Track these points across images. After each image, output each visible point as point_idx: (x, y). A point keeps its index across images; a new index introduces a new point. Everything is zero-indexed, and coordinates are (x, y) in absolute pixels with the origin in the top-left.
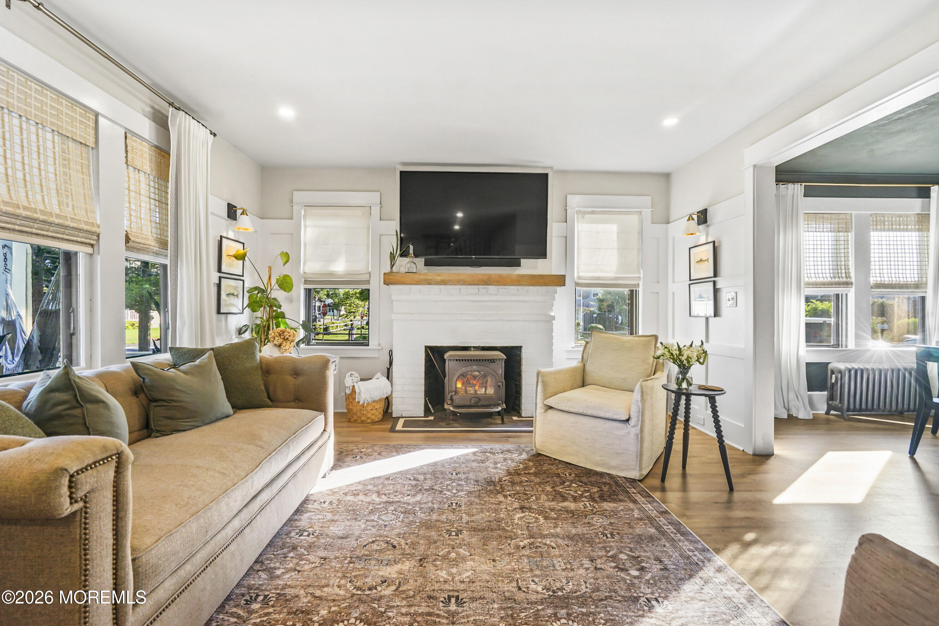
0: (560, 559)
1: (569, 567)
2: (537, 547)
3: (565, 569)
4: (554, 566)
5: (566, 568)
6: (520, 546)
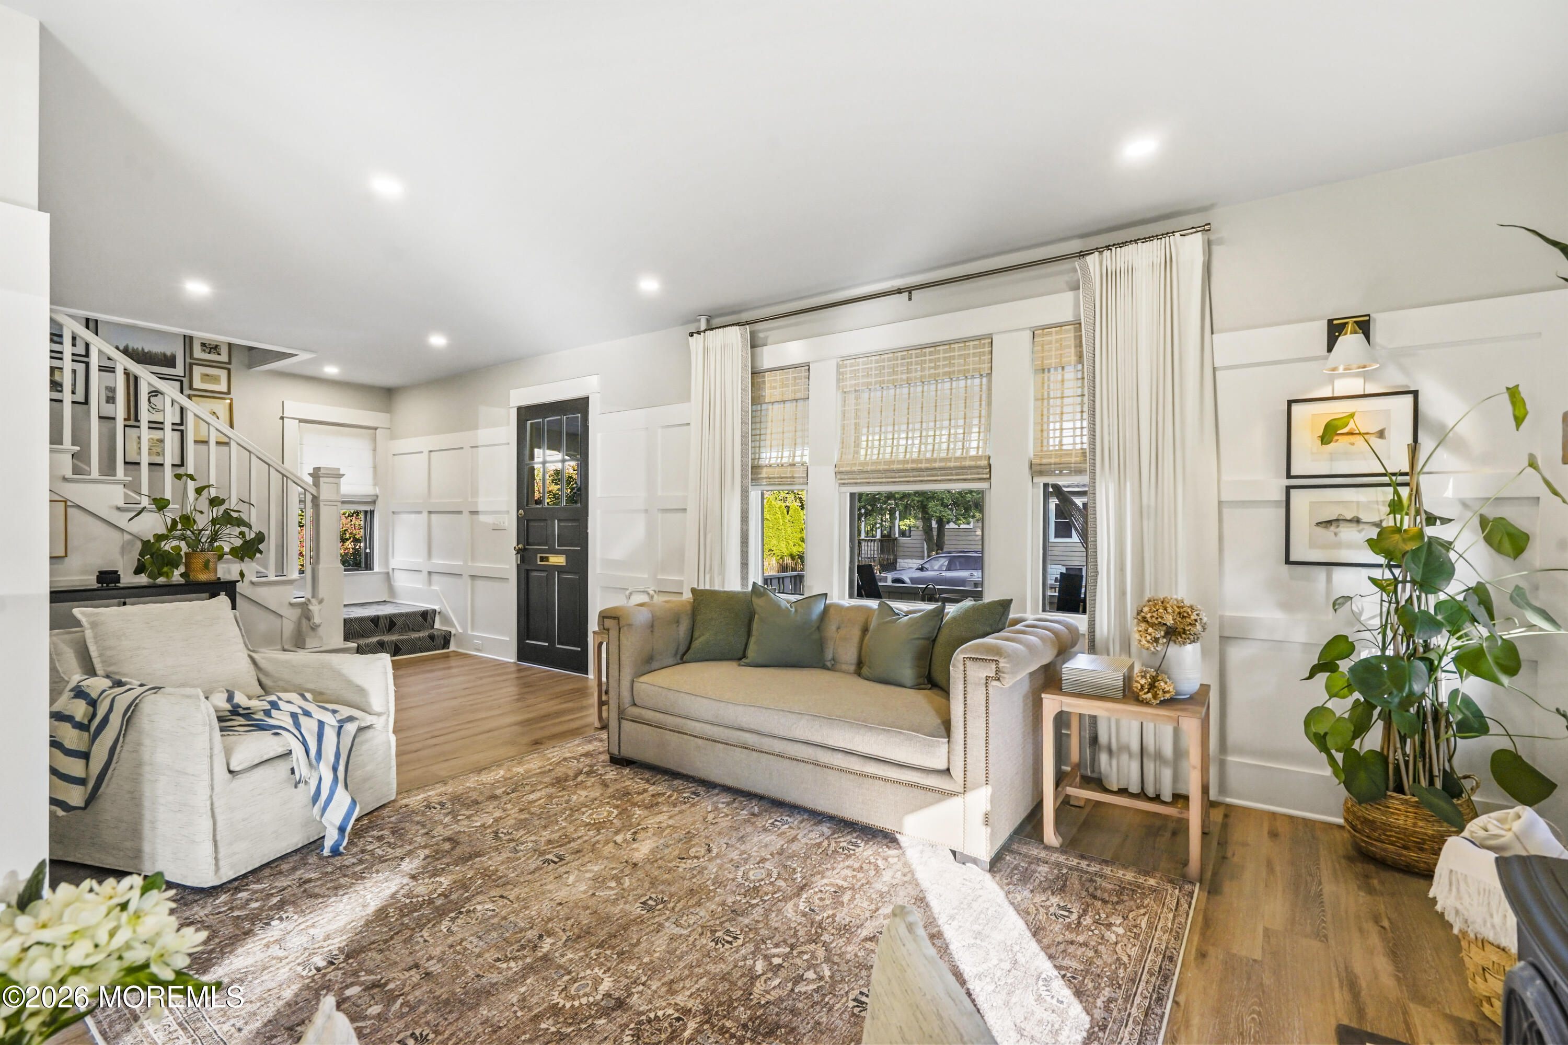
0: (477, 950)
1: (458, 948)
2: (523, 947)
3: (461, 942)
4: (480, 938)
5: (460, 944)
6: (549, 936)
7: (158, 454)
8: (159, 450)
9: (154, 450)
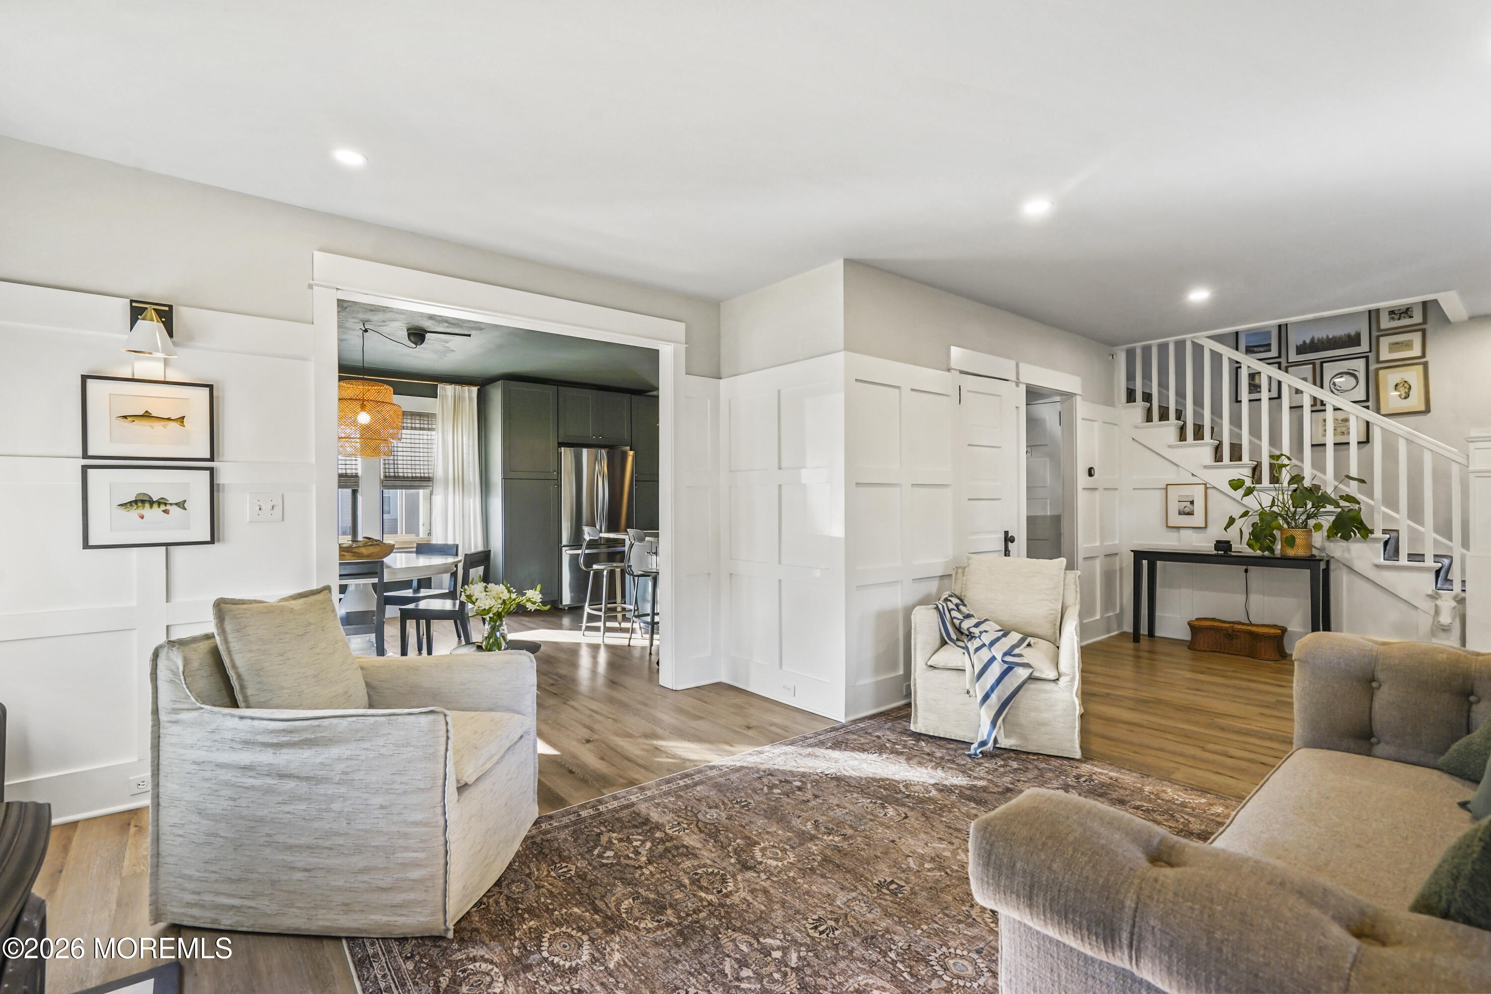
7: (1343, 433)
8: (1344, 429)
9: (1339, 430)
